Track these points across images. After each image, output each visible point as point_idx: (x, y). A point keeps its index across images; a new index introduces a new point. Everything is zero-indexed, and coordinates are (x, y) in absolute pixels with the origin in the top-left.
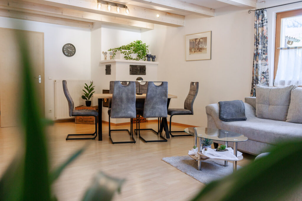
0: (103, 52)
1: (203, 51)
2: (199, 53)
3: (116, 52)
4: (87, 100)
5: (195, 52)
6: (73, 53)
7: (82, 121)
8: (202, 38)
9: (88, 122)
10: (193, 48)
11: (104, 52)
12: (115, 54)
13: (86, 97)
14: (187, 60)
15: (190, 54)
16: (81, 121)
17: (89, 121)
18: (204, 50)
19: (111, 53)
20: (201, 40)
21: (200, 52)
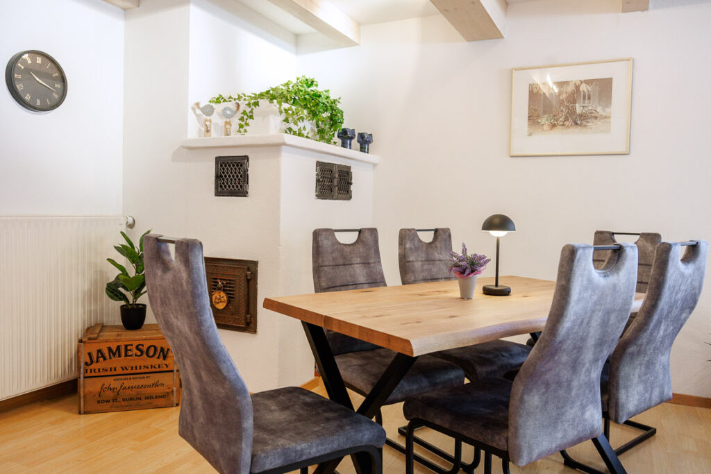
0: (197, 104)
1: (592, 124)
2: (572, 129)
3: (256, 110)
4: (127, 301)
5: (554, 126)
6: (56, 96)
7: (115, 400)
8: (588, 82)
9: (144, 402)
10: (545, 113)
11: (201, 106)
12: (251, 117)
13: (121, 289)
14: (515, 153)
15: (530, 135)
16: (108, 401)
17: (151, 397)
18: (599, 123)
19: (228, 112)
20: (583, 88)
21: (578, 129)
